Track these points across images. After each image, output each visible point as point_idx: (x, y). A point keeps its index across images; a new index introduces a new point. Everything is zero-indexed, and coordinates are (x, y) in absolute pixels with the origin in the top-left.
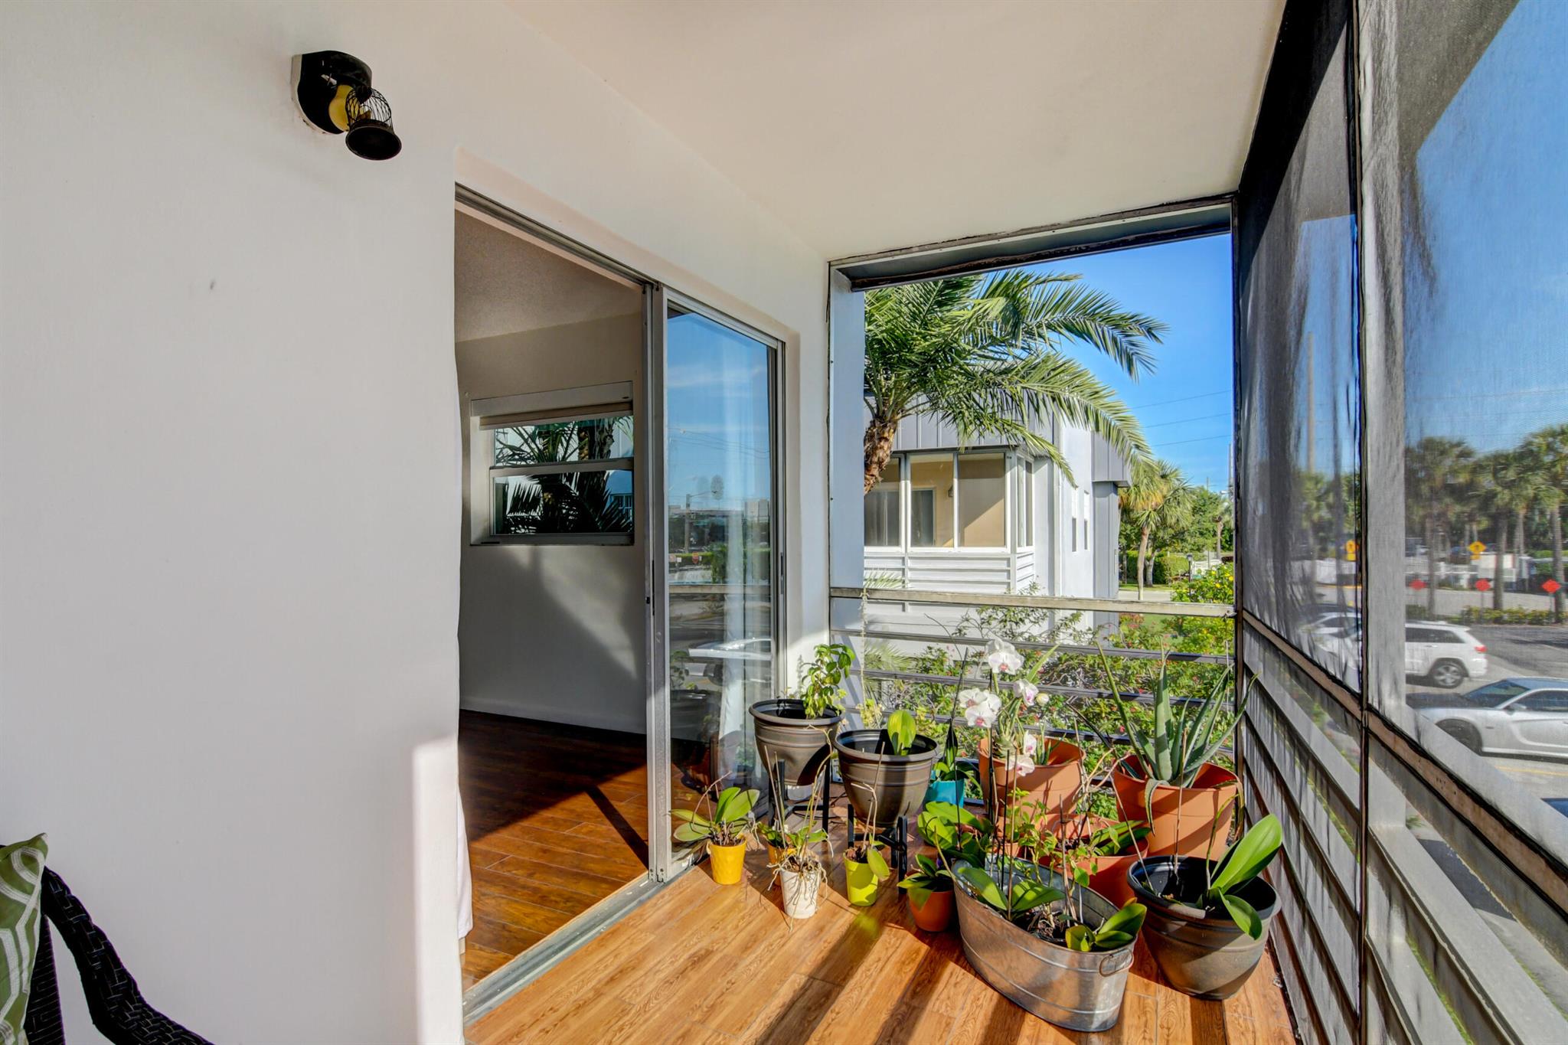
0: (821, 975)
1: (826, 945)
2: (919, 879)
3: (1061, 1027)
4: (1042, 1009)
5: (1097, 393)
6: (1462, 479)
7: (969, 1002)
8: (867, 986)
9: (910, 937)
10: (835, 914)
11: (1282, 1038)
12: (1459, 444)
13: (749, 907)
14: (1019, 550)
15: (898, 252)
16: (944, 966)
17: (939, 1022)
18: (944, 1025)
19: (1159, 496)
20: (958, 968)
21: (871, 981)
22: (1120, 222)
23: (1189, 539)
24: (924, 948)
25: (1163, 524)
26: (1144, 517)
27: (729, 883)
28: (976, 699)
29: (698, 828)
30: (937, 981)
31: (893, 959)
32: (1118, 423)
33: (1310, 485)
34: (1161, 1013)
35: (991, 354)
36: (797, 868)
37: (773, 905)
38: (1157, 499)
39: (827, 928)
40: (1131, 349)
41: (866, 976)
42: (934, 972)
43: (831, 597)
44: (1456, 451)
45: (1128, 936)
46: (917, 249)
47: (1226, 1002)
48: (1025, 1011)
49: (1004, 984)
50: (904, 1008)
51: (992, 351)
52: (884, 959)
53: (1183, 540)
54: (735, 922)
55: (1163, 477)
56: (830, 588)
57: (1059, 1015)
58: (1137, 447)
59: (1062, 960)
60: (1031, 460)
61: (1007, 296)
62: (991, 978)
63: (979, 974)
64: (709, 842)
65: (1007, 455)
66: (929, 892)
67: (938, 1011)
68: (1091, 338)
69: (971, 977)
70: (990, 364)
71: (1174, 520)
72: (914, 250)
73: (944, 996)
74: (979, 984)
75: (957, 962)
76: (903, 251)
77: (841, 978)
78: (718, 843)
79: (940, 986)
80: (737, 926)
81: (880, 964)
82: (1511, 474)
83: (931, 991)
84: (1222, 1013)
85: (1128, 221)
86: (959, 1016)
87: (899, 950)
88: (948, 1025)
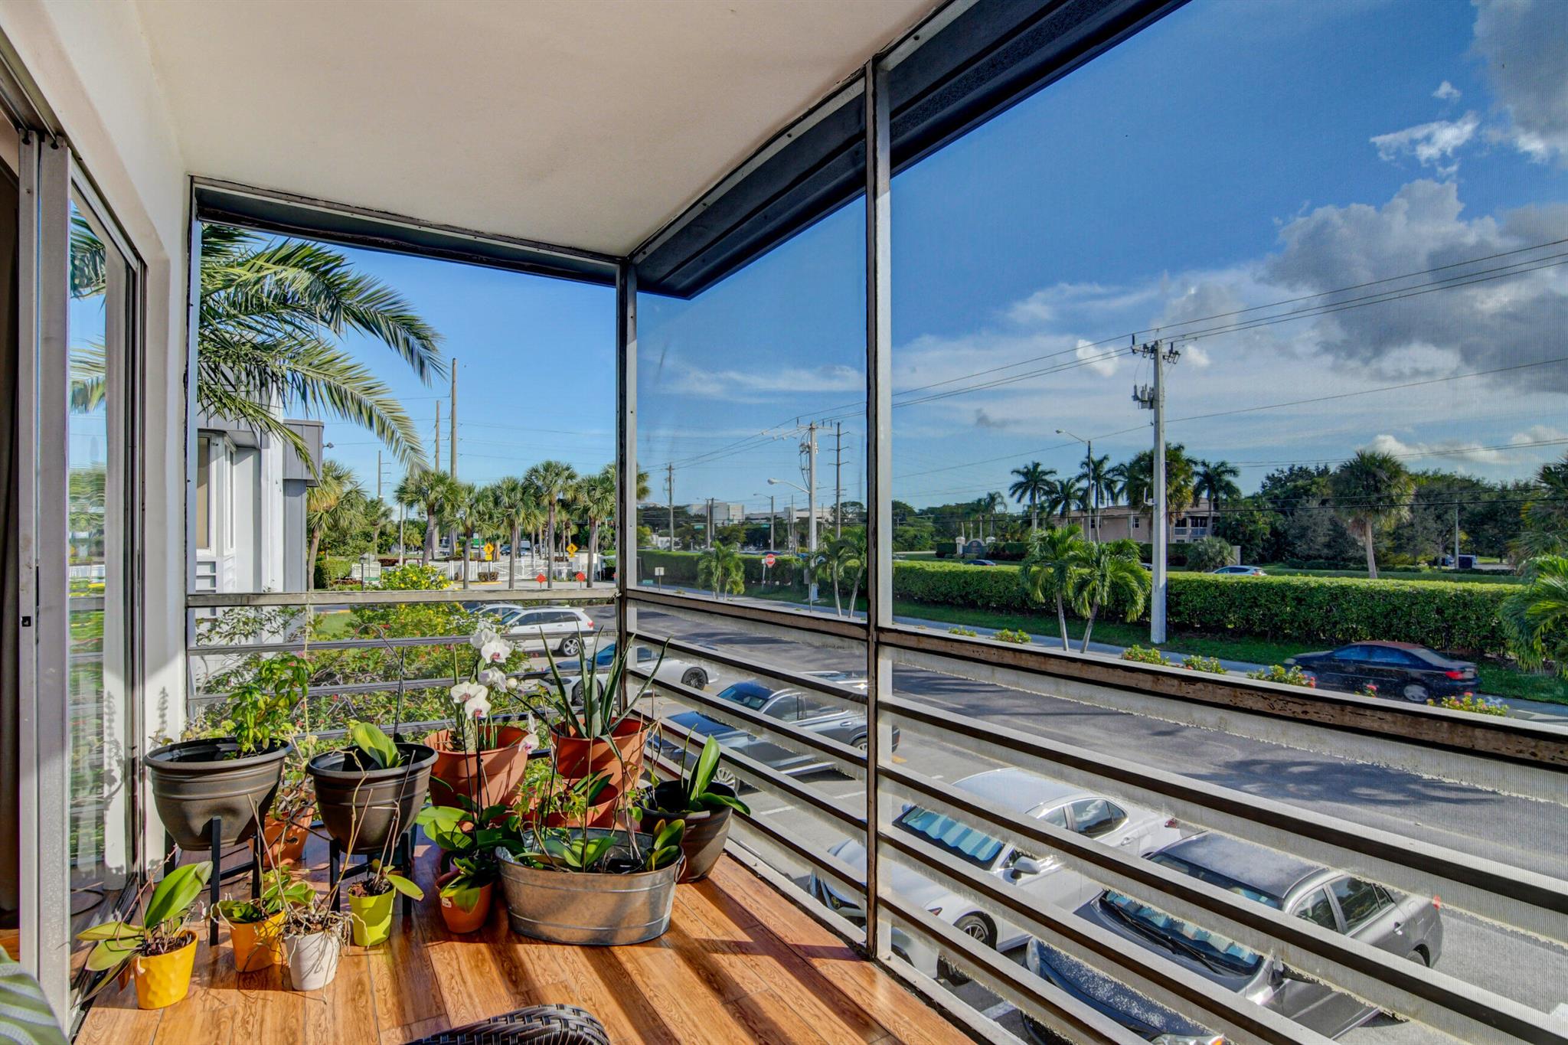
0: (410, 1018)
1: (383, 993)
2: (458, 884)
3: (642, 943)
4: (621, 938)
5: (371, 388)
6: (569, 496)
7: (562, 963)
8: (467, 1001)
9: (457, 944)
10: (358, 964)
11: (753, 882)
12: (568, 469)
13: (240, 1009)
14: (225, 553)
15: (298, 199)
16: (515, 951)
17: (558, 990)
18: (564, 990)
19: (333, 496)
20: (527, 946)
21: (465, 995)
22: (535, 250)
23: (350, 541)
24: (482, 946)
25: (335, 527)
26: (316, 519)
27: (174, 1000)
28: (471, 692)
29: (124, 944)
30: (522, 964)
31: (465, 968)
32: (393, 422)
33: (464, 494)
34: (685, 901)
35: (254, 324)
36: (319, 927)
37: (270, 993)
38: (330, 501)
39: (366, 979)
40: (423, 352)
41: (457, 994)
42: (511, 960)
43: (187, 607)
44: (566, 473)
45: (674, 848)
46: (324, 204)
47: (710, 876)
48: (607, 947)
49: (580, 935)
50: (518, 997)
51: (257, 322)
52: (456, 973)
53: (345, 544)
54: (241, 1031)
55: (338, 478)
56: (187, 596)
57: (635, 934)
58: (412, 449)
59: (645, 883)
60: (234, 449)
61: (313, 271)
62: (564, 938)
63: (549, 941)
64: (139, 957)
65: (212, 441)
66: (477, 890)
67: (547, 983)
68: (381, 332)
69: (543, 947)
70: (250, 335)
71: (347, 523)
72: (318, 203)
73: (539, 971)
74: (555, 948)
75: (520, 942)
76: (304, 200)
77: (435, 1007)
78: (156, 952)
79: (529, 966)
80: (249, 1034)
81: (458, 978)
82: (598, 494)
83: (525, 972)
84: (713, 883)
85: (541, 251)
86: (567, 976)
87: (461, 959)
88: (566, 987)
